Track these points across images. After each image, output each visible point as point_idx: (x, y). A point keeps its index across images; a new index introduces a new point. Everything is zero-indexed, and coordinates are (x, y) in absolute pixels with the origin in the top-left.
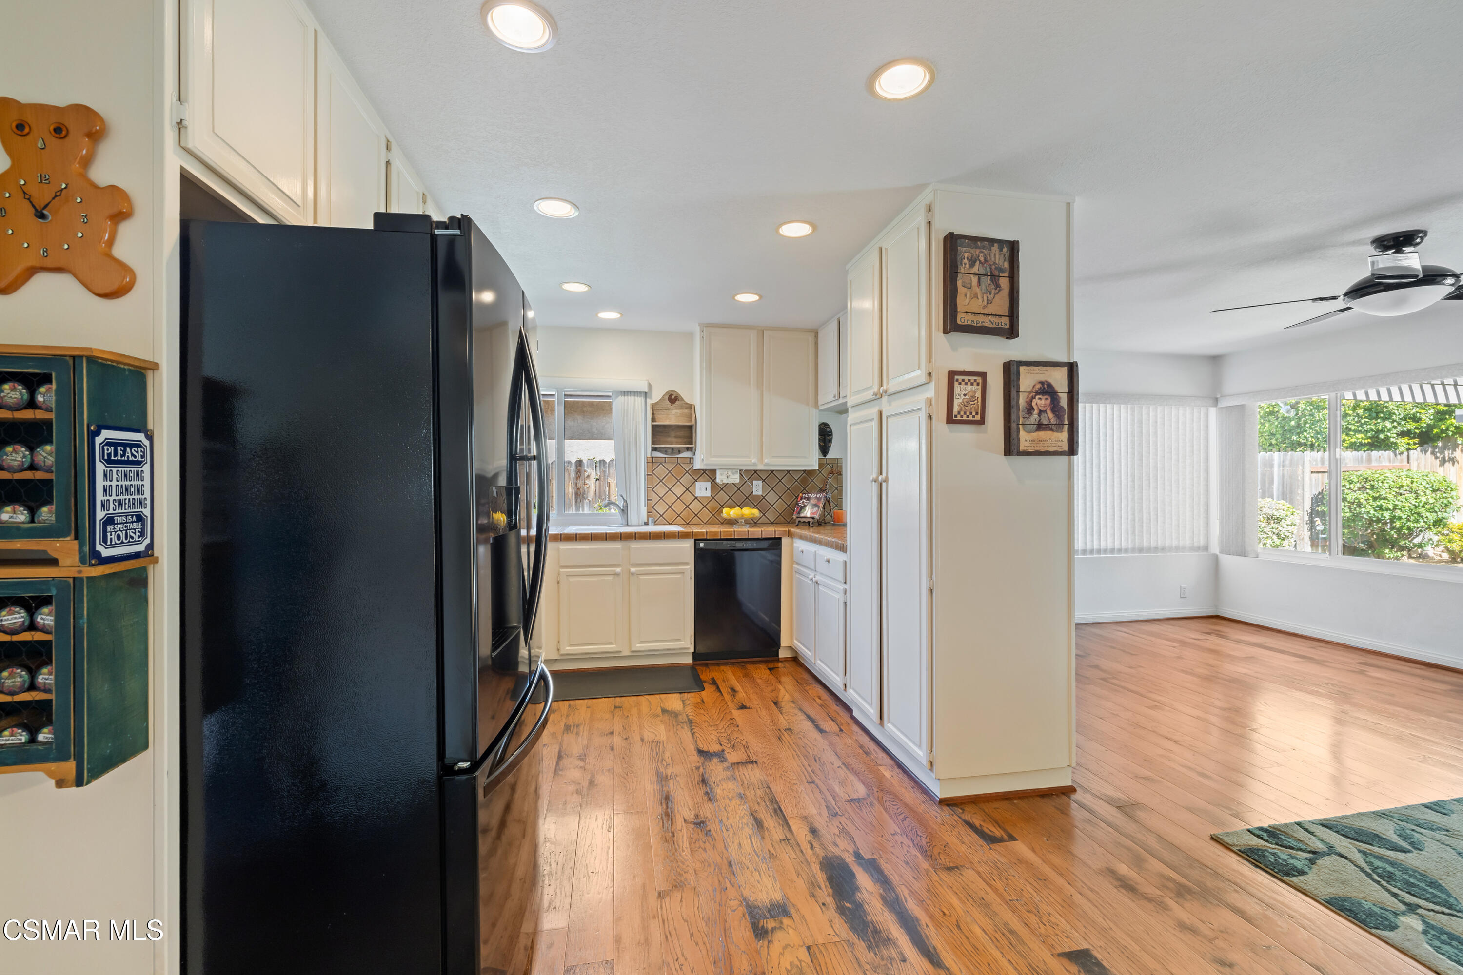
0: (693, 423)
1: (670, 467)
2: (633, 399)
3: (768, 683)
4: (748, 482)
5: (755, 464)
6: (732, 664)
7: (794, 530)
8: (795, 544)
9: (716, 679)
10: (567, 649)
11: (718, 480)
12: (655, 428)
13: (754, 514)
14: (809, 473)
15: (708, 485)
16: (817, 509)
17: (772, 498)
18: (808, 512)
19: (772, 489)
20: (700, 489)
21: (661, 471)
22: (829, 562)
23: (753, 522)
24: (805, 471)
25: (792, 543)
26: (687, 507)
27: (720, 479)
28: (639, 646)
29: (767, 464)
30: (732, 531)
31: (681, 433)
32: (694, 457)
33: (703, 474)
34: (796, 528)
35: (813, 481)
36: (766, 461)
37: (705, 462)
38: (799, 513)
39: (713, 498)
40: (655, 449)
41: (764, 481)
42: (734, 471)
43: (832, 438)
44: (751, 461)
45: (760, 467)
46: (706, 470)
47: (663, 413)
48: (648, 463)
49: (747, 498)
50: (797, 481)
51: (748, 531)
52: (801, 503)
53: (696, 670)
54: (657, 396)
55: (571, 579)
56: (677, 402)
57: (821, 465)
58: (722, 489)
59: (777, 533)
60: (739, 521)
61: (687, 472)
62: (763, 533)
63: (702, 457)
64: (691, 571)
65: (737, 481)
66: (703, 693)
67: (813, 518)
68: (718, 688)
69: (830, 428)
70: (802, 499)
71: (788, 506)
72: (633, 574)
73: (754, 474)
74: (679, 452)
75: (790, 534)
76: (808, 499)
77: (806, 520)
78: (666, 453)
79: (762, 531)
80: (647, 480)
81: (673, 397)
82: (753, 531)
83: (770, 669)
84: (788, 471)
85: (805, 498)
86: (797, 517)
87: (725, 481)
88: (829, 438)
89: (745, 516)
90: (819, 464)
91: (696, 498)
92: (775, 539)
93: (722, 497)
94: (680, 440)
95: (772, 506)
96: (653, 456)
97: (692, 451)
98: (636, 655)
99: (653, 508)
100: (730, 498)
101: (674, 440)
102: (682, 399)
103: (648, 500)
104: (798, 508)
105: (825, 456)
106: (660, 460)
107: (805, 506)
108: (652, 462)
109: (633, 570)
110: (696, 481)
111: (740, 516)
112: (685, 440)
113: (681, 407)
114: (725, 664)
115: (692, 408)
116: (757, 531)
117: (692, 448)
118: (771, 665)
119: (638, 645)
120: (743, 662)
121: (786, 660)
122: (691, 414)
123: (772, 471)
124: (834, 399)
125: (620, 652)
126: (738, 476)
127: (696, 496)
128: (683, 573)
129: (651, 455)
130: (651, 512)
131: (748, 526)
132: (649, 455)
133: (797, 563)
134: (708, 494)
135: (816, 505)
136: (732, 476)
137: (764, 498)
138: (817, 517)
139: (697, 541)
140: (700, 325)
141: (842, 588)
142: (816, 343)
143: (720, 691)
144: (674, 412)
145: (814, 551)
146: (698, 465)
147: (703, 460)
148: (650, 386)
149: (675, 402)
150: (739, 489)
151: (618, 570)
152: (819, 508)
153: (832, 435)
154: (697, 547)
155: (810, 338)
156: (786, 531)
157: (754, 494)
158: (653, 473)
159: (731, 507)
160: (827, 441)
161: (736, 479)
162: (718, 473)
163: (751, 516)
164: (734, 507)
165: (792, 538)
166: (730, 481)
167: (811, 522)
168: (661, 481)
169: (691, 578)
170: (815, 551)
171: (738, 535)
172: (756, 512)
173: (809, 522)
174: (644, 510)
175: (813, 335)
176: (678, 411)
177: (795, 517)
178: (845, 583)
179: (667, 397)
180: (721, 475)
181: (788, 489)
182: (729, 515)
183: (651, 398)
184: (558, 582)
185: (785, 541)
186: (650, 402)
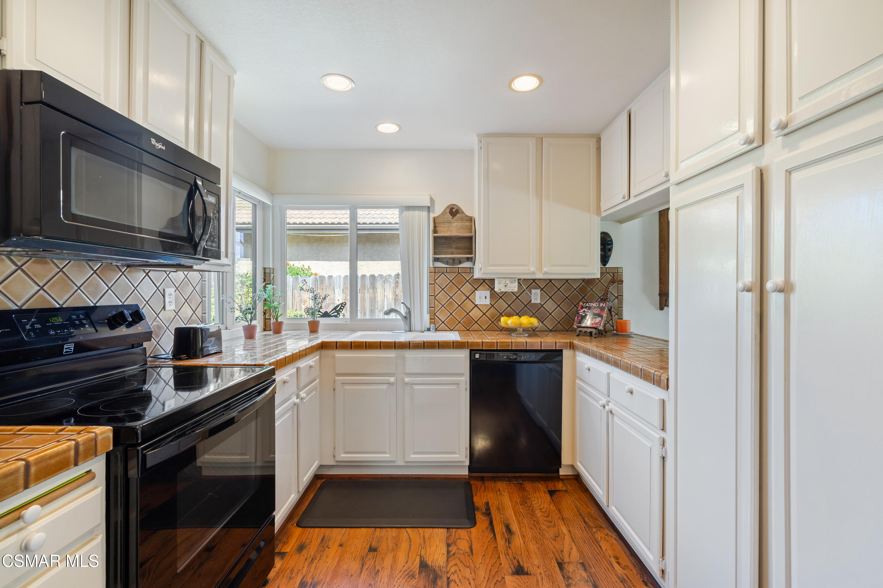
0: (473, 234)
1: (451, 276)
2: (416, 213)
3: (549, 519)
4: (526, 291)
5: (533, 273)
6: (509, 479)
7: (576, 342)
8: (578, 358)
9: (490, 505)
10: (343, 456)
11: (496, 289)
12: (435, 238)
13: (532, 324)
14: (589, 282)
15: (488, 293)
16: (600, 319)
17: (550, 306)
18: (588, 322)
19: (550, 298)
20: (480, 298)
21: (442, 280)
22: (631, 392)
23: (532, 332)
24: (583, 280)
25: (574, 356)
26: (468, 314)
27: (499, 287)
28: (414, 457)
29: (546, 273)
30: (509, 342)
31: (462, 244)
32: (474, 267)
33: (483, 283)
34: (576, 338)
35: (592, 289)
36: (545, 269)
37: (482, 271)
38: (580, 323)
39: (493, 306)
40: (436, 260)
41: (542, 289)
42: (512, 279)
43: (612, 247)
44: (529, 269)
45: (539, 276)
46: (486, 279)
47: (444, 226)
48: (430, 272)
49: (526, 306)
50: (575, 289)
51: (526, 342)
52: (581, 312)
53: (470, 486)
54: (438, 210)
55: (347, 387)
56: (458, 215)
57: (602, 274)
58: (501, 297)
59: (557, 344)
60: (518, 329)
61: (467, 281)
62: (543, 344)
63: (480, 266)
64: (466, 382)
65: (516, 289)
66: (473, 530)
67: (596, 328)
68: (491, 523)
69: (610, 237)
70: (582, 308)
71: (567, 314)
72: (407, 384)
73: (533, 283)
74: (460, 263)
75: (572, 346)
76: (589, 308)
77: (589, 330)
78: (447, 263)
79: (541, 343)
80: (429, 289)
81: (454, 210)
82: (532, 342)
83: (552, 493)
84: (567, 280)
85: (586, 307)
86: (578, 327)
87: (504, 290)
88: (609, 247)
89: (523, 326)
90: (601, 273)
91: (476, 306)
92: (556, 351)
93: (502, 305)
94: (460, 251)
95: (550, 314)
96: (435, 266)
97: (472, 261)
98: (410, 465)
99: (435, 314)
100: (509, 306)
101: (454, 250)
102: (463, 212)
103: (430, 307)
104: (578, 317)
105: (605, 265)
106: (442, 270)
107: (586, 315)
108: (435, 272)
109: (407, 380)
110: (476, 289)
111: (518, 326)
112: (466, 251)
113: (462, 220)
114: (501, 479)
115: (472, 221)
116: (536, 343)
117: (472, 258)
118: (551, 486)
119: (412, 456)
120: (520, 477)
121: (567, 478)
122: (471, 226)
123: (550, 280)
124: (623, 200)
125: (394, 462)
126: (516, 284)
127: (476, 304)
128: (458, 384)
129: (433, 265)
130: (434, 319)
131: (527, 335)
132: (431, 266)
133: (580, 379)
134: (488, 302)
135: (600, 315)
136: (510, 285)
137: (542, 306)
138: (601, 328)
139: (472, 352)
140: (478, 135)
141: (658, 436)
142: (599, 149)
143: (493, 530)
144: (455, 224)
145: (606, 372)
146: (477, 275)
147: (481, 269)
148: (432, 200)
149: (456, 215)
150: (517, 298)
151: (392, 379)
152: (602, 318)
153: (612, 244)
154: (473, 358)
155: (592, 144)
156: (567, 343)
157: (532, 302)
158: (435, 282)
159: (509, 315)
160: (607, 250)
161: (514, 287)
162: (496, 282)
163: (530, 325)
164: (512, 316)
165: (575, 350)
166: (509, 289)
167: (593, 333)
168: (443, 289)
169: (466, 390)
170: (609, 374)
171: (516, 346)
172: (534, 321)
173: (591, 333)
174: (427, 317)
175: (595, 140)
176: (459, 224)
177: (575, 327)
178: (663, 430)
179: (448, 211)
180: (499, 283)
181: (567, 298)
182: (507, 324)
183: (434, 212)
184: (334, 390)
185: (567, 354)
186: (432, 215)
